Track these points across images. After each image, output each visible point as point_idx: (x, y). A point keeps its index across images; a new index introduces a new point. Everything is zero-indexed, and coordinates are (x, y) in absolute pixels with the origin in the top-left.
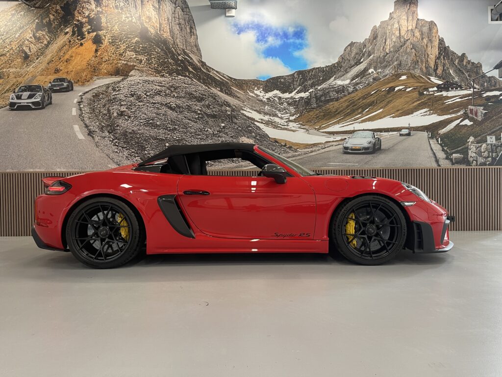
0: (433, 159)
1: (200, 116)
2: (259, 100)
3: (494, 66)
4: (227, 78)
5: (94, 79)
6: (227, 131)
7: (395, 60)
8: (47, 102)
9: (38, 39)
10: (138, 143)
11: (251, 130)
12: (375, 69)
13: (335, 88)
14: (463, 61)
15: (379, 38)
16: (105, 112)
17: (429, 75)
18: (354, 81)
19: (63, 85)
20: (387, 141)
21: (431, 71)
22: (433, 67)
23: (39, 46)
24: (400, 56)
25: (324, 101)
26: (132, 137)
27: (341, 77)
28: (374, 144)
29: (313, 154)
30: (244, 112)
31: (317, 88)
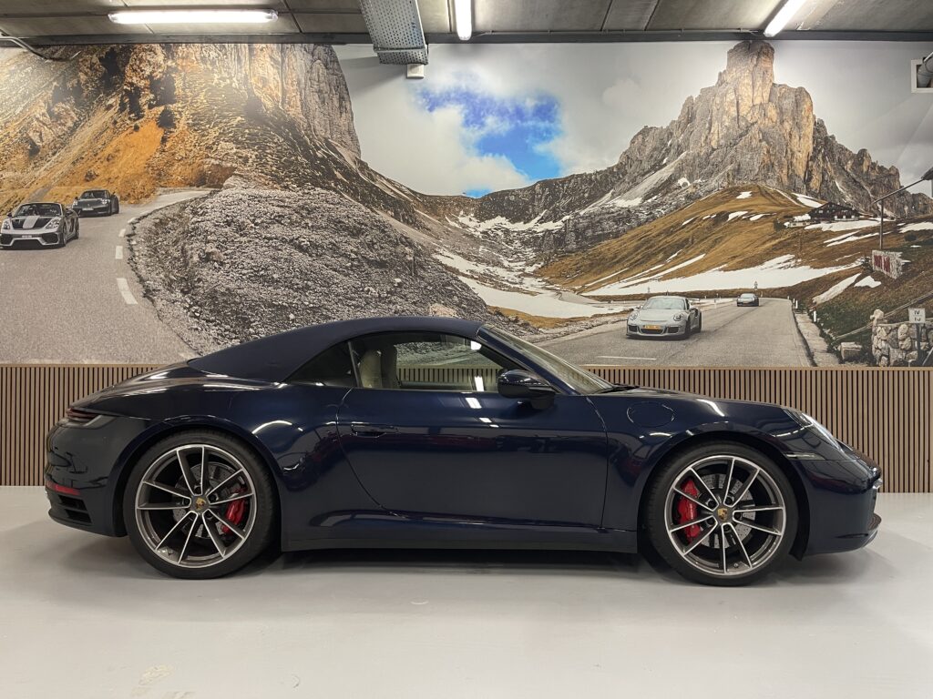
0: (803, 352)
1: (355, 263)
2: (467, 235)
3: (923, 175)
4: (408, 192)
5: (158, 193)
6: (405, 292)
7: (729, 161)
8: (69, 234)
9: (57, 118)
10: (237, 313)
11: (451, 291)
12: (690, 178)
13: (613, 213)
14: (862, 164)
15: (697, 121)
16: (177, 254)
17: (794, 190)
18: (650, 201)
19: (100, 202)
20: (712, 315)
21: (799, 183)
22: (802, 175)
23: (59, 130)
24: (739, 156)
25: (591, 239)
26: (225, 302)
27: (625, 192)
28: (688, 322)
29: (570, 337)
30: (439, 257)
31: (577, 214)
